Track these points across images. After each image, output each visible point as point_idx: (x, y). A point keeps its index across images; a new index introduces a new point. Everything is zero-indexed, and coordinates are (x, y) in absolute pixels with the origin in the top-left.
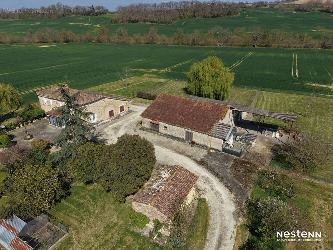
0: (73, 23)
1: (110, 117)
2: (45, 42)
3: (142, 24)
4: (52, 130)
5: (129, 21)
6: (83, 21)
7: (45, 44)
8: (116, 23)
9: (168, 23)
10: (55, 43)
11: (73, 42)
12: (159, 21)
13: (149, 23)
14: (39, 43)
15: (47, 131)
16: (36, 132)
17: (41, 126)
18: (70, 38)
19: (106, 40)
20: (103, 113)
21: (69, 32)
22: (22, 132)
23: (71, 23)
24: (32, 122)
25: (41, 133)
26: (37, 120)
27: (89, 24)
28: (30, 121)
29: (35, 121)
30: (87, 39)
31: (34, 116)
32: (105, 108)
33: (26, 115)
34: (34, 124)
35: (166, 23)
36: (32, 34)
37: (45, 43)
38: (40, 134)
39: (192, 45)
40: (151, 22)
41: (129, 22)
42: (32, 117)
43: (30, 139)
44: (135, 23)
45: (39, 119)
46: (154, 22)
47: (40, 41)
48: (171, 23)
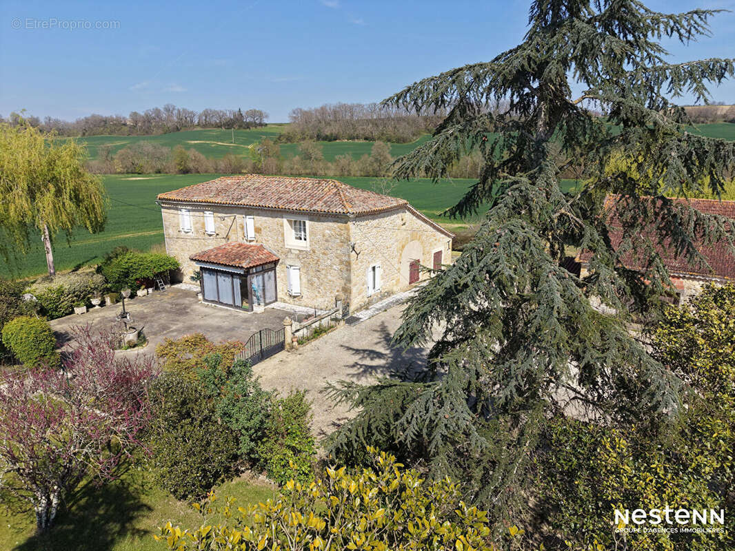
0: (196, 142)
1: (410, 283)
2: (137, 171)
3: (346, 144)
4: (216, 320)
5: (319, 137)
6: (218, 138)
7: (136, 175)
8: (290, 142)
9: (404, 142)
10: (159, 175)
11: (198, 172)
12: (384, 137)
13: (362, 141)
14: (123, 173)
15: (194, 323)
16: (156, 325)
17: (170, 306)
18: (191, 165)
19: (274, 168)
20: (397, 266)
21: (192, 153)
22: (100, 322)
23: (193, 142)
24: (133, 296)
25: (174, 327)
26: (150, 290)
27: (232, 143)
28: (129, 291)
29: (145, 291)
30: (230, 165)
31: (144, 274)
32: (403, 247)
33: (119, 265)
34: (142, 301)
35: (398, 140)
36: (110, 155)
37: (135, 173)
38: (173, 331)
39: (472, 178)
40: (366, 139)
41: (318, 139)
42: (138, 276)
43: (135, 346)
44: (330, 141)
45: (157, 288)
46: (373, 139)
47: (125, 170)
48: (411, 141)
